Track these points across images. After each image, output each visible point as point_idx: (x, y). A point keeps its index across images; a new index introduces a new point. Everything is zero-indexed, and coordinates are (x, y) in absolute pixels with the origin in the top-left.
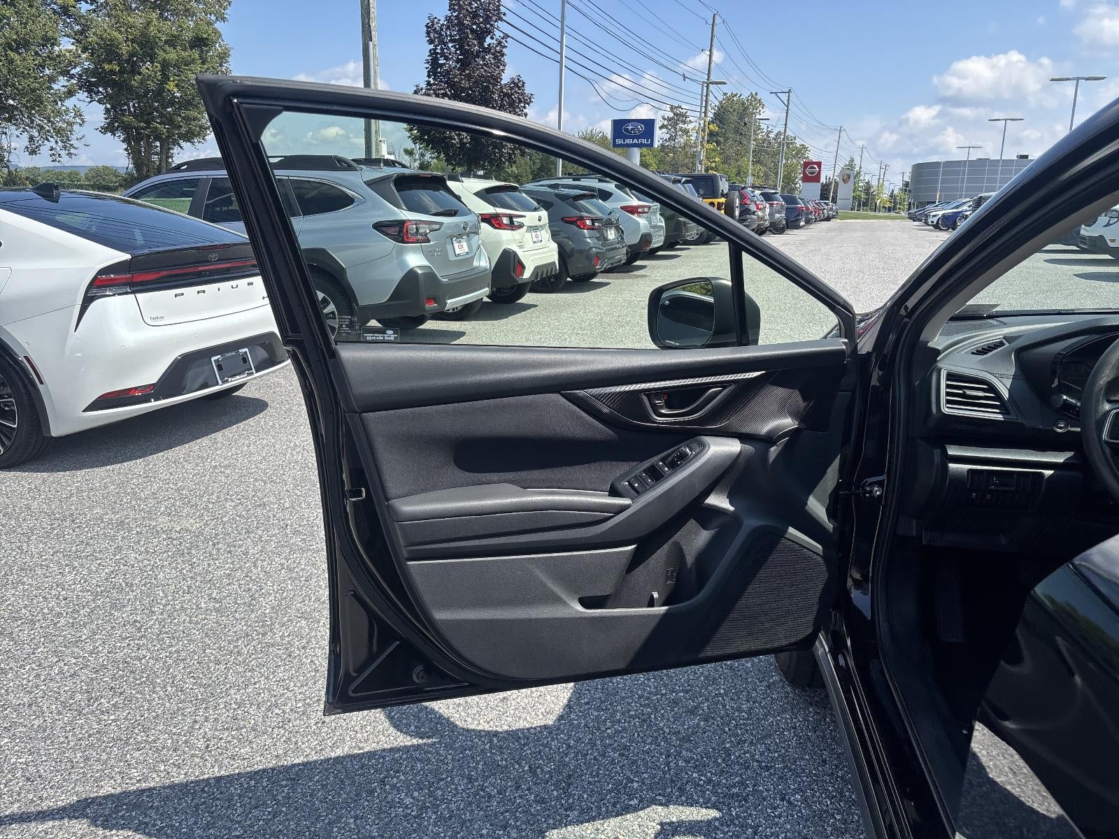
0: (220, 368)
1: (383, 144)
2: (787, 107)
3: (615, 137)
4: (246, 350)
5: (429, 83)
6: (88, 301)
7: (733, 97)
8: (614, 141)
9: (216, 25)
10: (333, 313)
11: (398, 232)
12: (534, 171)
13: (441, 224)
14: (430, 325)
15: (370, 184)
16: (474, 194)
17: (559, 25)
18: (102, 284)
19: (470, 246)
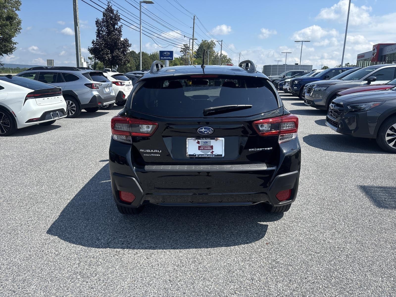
0: (52, 115)
1: (82, 59)
2: (221, 46)
3: (161, 56)
4: (58, 112)
5: (97, 39)
6: (26, 100)
7: (205, 41)
8: (160, 58)
9: (15, 12)
10: (74, 106)
11: (91, 86)
12: (137, 65)
13: (102, 84)
14: (99, 111)
15: (83, 74)
16: (111, 76)
17: (139, 19)
18: (30, 96)
19: (109, 90)
